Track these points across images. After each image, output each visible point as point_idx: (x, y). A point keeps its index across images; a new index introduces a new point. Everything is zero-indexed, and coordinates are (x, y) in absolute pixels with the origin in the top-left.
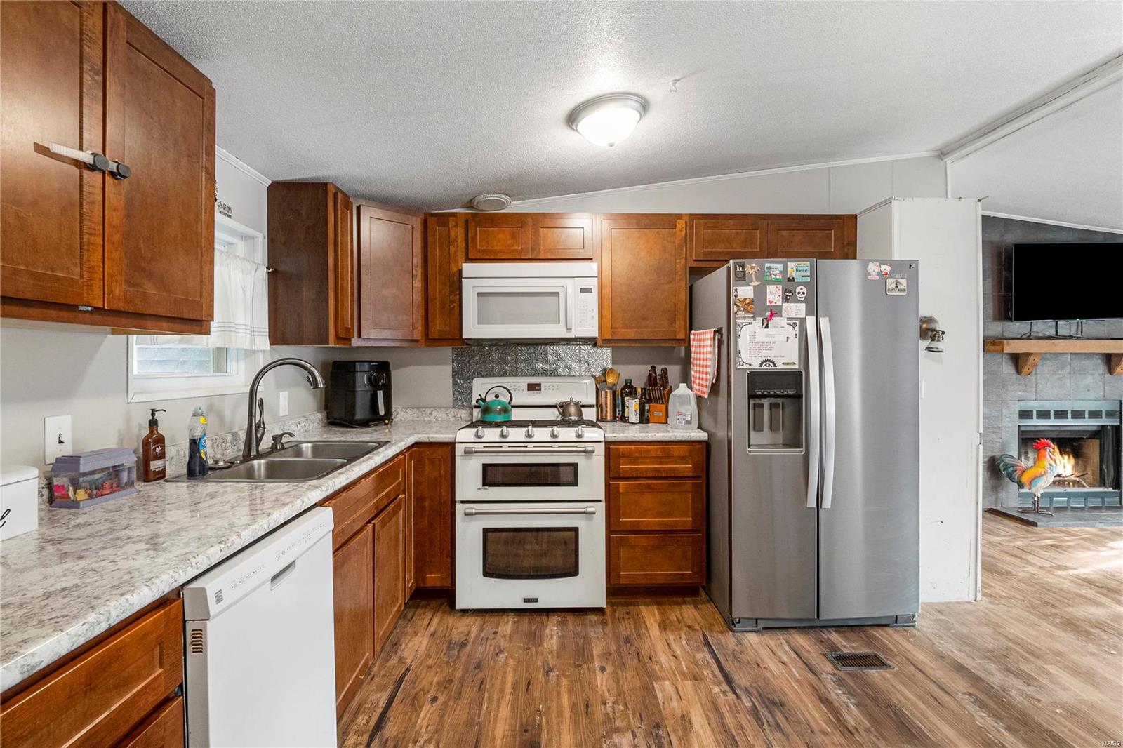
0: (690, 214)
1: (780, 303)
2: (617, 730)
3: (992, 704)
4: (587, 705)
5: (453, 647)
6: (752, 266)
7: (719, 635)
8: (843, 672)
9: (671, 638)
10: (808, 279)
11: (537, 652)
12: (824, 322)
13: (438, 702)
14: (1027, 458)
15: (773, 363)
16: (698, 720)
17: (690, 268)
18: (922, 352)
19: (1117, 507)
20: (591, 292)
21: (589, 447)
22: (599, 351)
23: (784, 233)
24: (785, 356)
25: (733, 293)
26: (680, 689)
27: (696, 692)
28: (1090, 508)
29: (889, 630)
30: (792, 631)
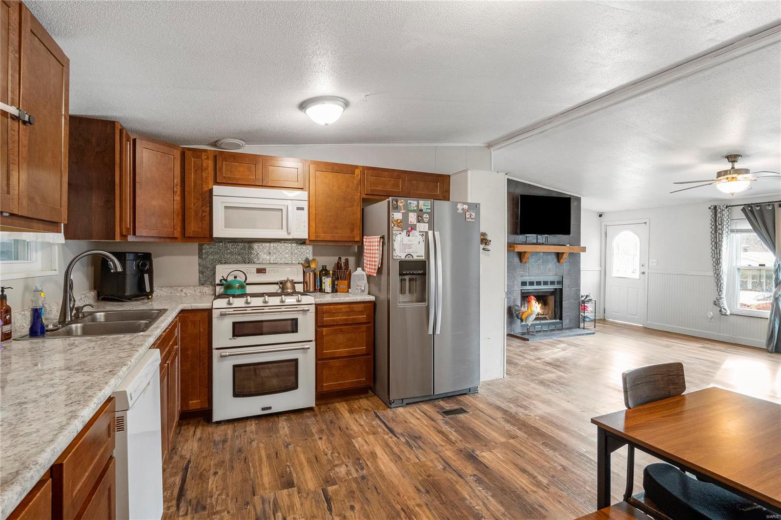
0: (363, 166)
1: (415, 223)
2: (336, 466)
3: (512, 420)
4: (316, 457)
5: (218, 444)
6: (401, 202)
7: (383, 411)
8: (447, 418)
9: (357, 417)
10: (429, 211)
11: (277, 437)
12: (437, 233)
13: (219, 474)
14: (524, 307)
15: (412, 256)
16: (379, 451)
17: (363, 198)
18: (481, 251)
19: (561, 329)
20: (303, 210)
21: (306, 308)
22: (304, 247)
23: (414, 182)
24: (418, 253)
25: (391, 216)
26: (367, 440)
27: (376, 440)
28: (551, 330)
29: (466, 396)
30: (421, 403)
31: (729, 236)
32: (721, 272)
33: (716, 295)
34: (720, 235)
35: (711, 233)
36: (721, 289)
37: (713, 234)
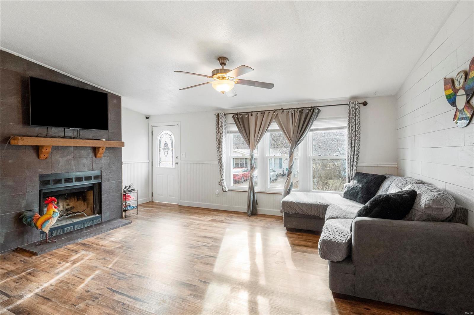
19: (100, 224)
31: (226, 135)
32: (222, 161)
33: (220, 178)
34: (221, 134)
35: (216, 132)
36: (223, 174)
37: (217, 134)
